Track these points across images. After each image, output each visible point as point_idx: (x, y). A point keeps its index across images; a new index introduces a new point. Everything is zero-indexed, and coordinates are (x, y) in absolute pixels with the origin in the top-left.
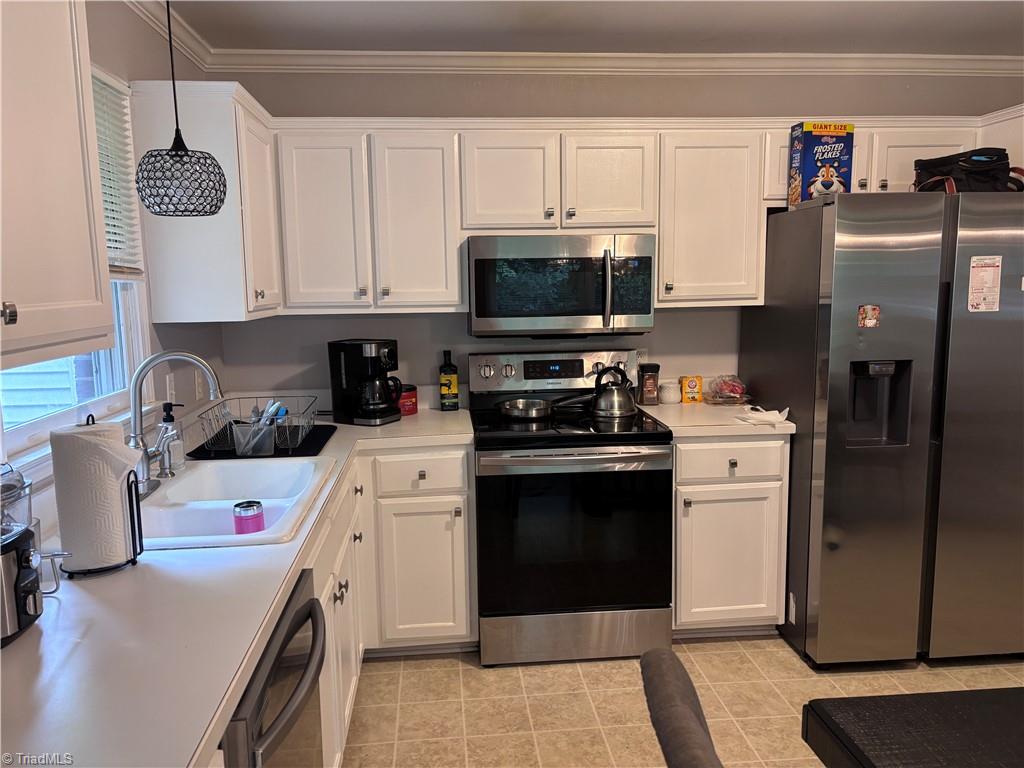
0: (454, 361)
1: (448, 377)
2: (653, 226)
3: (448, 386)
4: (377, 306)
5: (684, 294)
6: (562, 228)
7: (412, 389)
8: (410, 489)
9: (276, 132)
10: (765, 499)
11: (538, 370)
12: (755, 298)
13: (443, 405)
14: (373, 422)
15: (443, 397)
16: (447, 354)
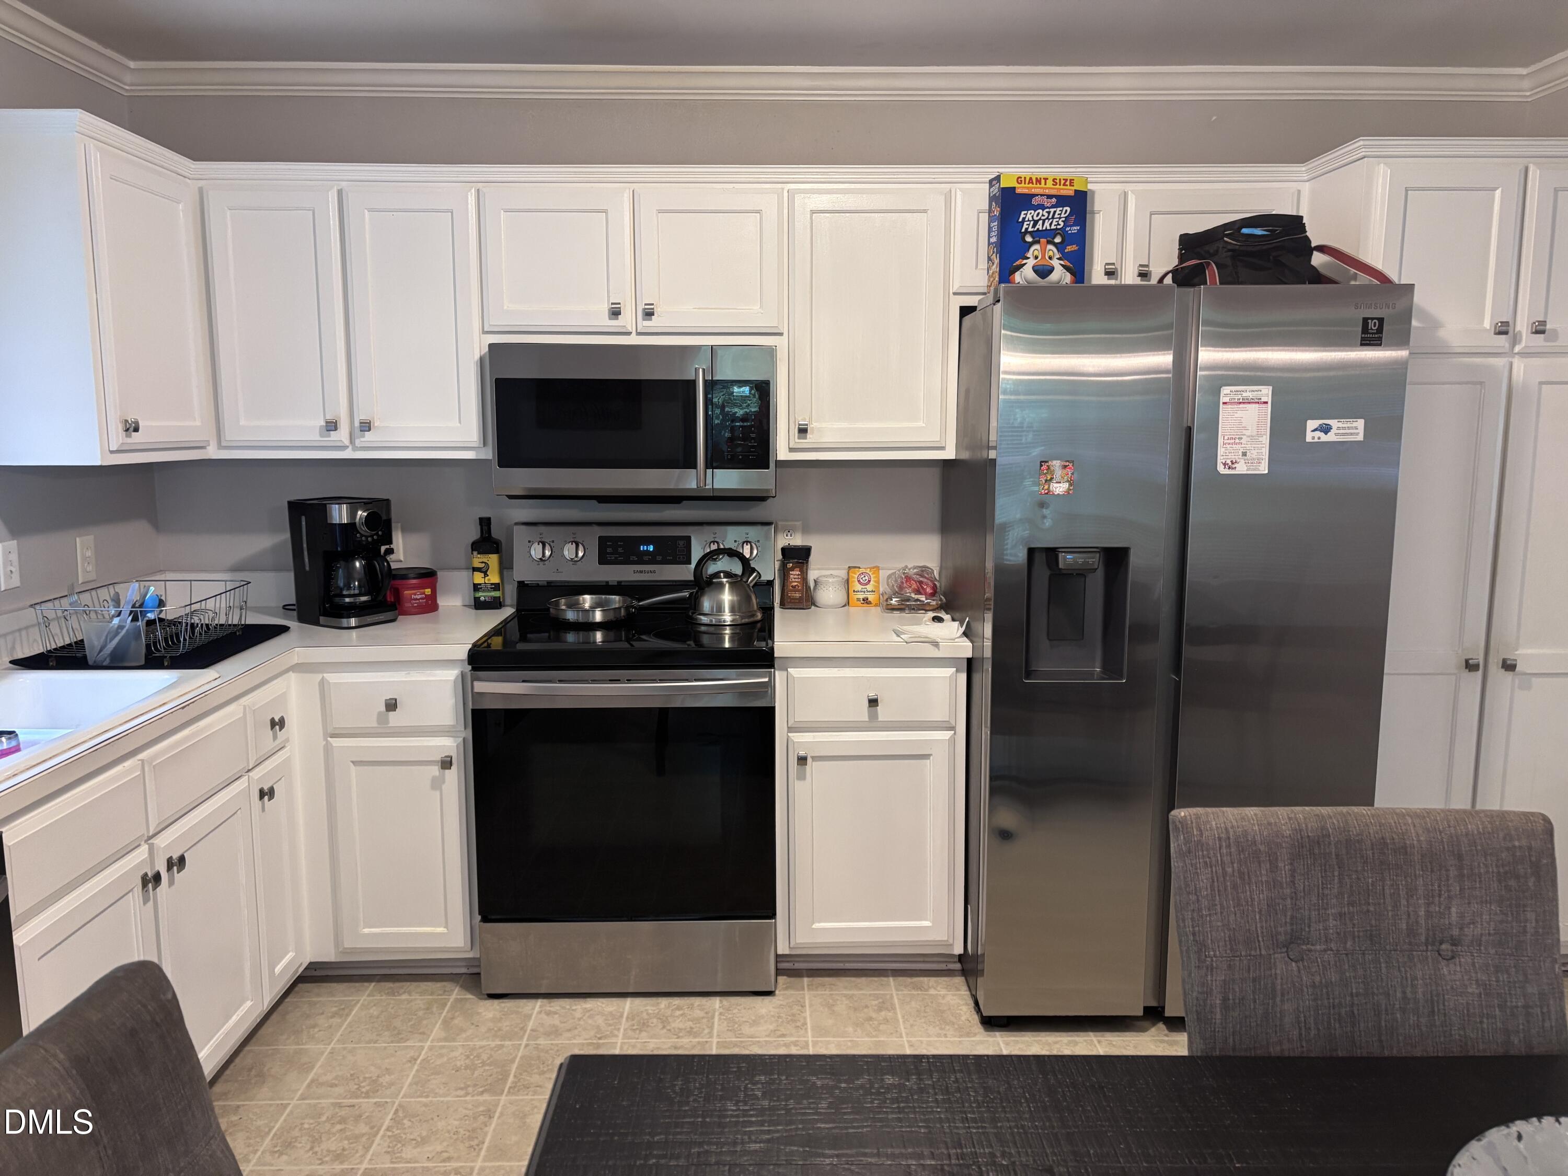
0: (496, 533)
1: (484, 558)
2: (781, 334)
3: (484, 571)
4: (355, 449)
5: (828, 439)
6: (639, 334)
7: (428, 576)
8: (375, 725)
9: (201, 183)
10: (926, 757)
11: (620, 550)
12: (943, 448)
13: (476, 600)
14: (344, 622)
15: (476, 587)
16: (485, 523)
